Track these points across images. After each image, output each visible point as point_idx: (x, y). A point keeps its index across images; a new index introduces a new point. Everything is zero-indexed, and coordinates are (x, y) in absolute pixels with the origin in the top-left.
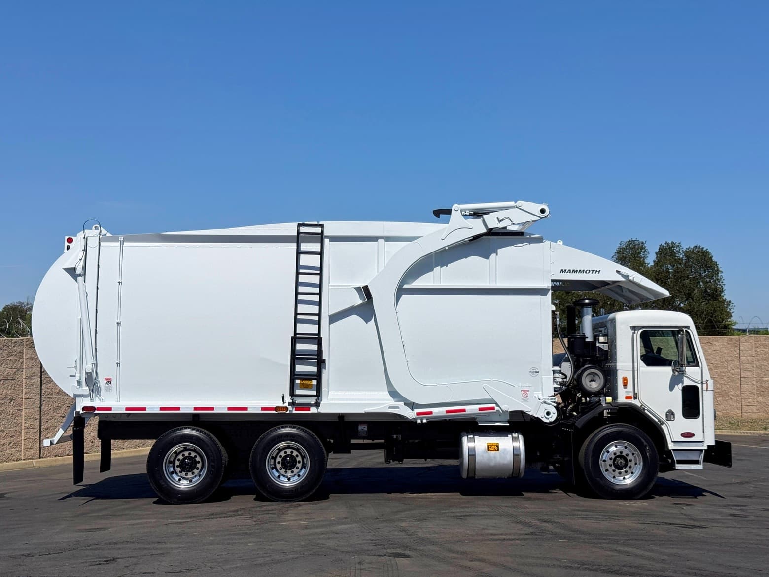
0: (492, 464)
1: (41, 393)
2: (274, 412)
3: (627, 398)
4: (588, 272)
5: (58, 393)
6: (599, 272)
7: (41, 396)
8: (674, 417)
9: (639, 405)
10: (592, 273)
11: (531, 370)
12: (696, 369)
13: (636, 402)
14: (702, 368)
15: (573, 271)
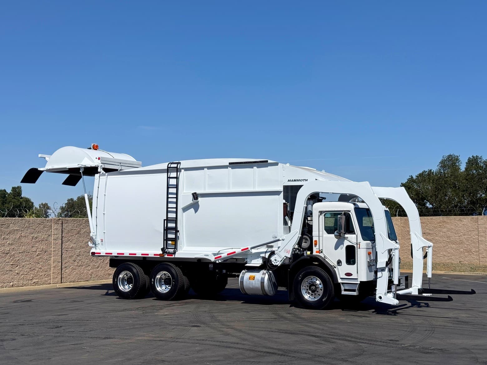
0: (251, 287)
1: (62, 248)
2: (159, 256)
3: (317, 252)
4: (301, 180)
5: (71, 248)
6: (307, 180)
7: (62, 249)
8: (341, 264)
9: (323, 256)
10: (304, 181)
11: (273, 236)
12: (354, 236)
13: (321, 255)
14: (357, 235)
15: (294, 180)
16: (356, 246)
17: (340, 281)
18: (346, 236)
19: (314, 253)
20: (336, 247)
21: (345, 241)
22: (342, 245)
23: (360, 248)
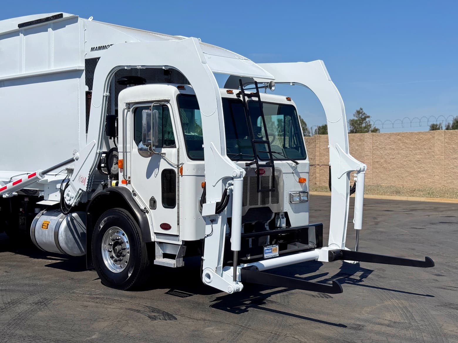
0: (44, 240)
3: (123, 182)
8: (156, 206)
9: (131, 191)
12: (174, 151)
13: (128, 187)
14: (179, 148)
15: (99, 47)
16: (176, 170)
17: (153, 238)
18: (164, 150)
19: (120, 185)
20: (149, 175)
21: (162, 160)
22: (157, 169)
23: (183, 175)
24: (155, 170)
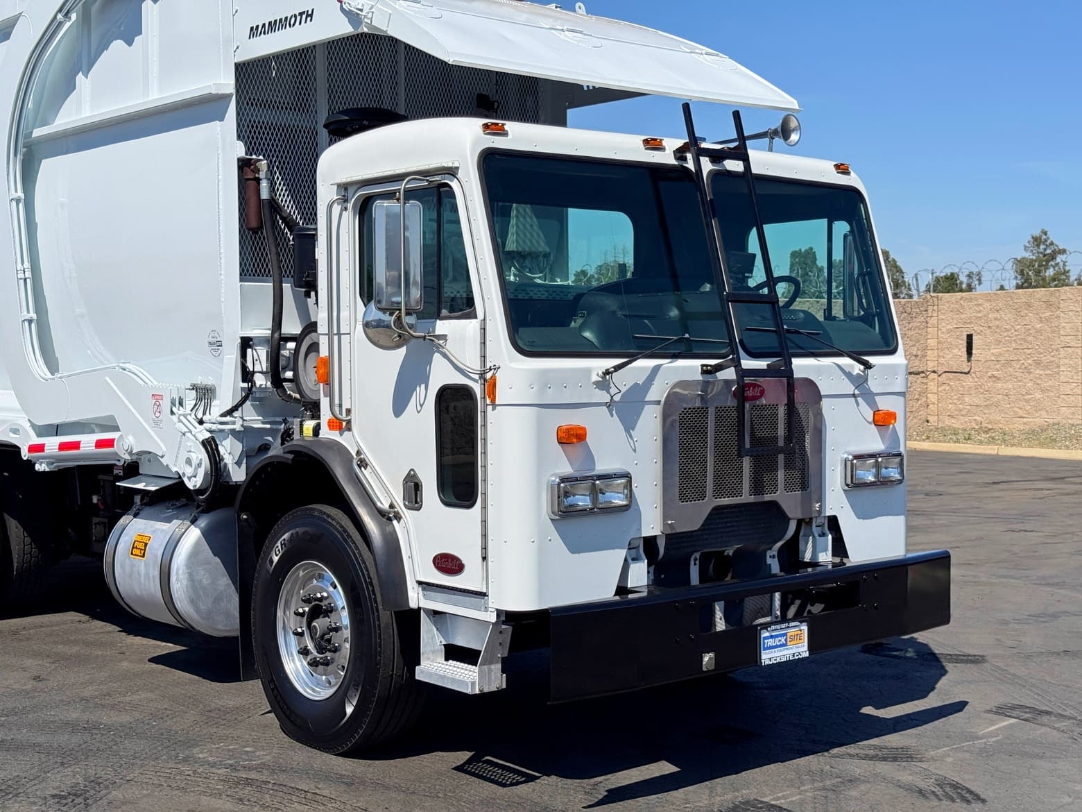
3: (333, 426)
4: (294, 20)
6: (311, 16)
8: (421, 499)
9: (354, 452)
10: (302, 22)
11: (211, 339)
12: (471, 326)
14: (484, 320)
15: (270, 23)
16: (477, 388)
17: (415, 598)
18: (442, 327)
19: (325, 433)
20: (399, 406)
21: (437, 357)
23: (497, 403)
24: (418, 388)
